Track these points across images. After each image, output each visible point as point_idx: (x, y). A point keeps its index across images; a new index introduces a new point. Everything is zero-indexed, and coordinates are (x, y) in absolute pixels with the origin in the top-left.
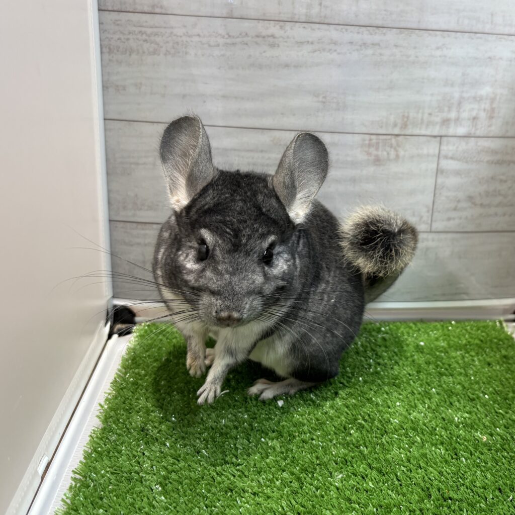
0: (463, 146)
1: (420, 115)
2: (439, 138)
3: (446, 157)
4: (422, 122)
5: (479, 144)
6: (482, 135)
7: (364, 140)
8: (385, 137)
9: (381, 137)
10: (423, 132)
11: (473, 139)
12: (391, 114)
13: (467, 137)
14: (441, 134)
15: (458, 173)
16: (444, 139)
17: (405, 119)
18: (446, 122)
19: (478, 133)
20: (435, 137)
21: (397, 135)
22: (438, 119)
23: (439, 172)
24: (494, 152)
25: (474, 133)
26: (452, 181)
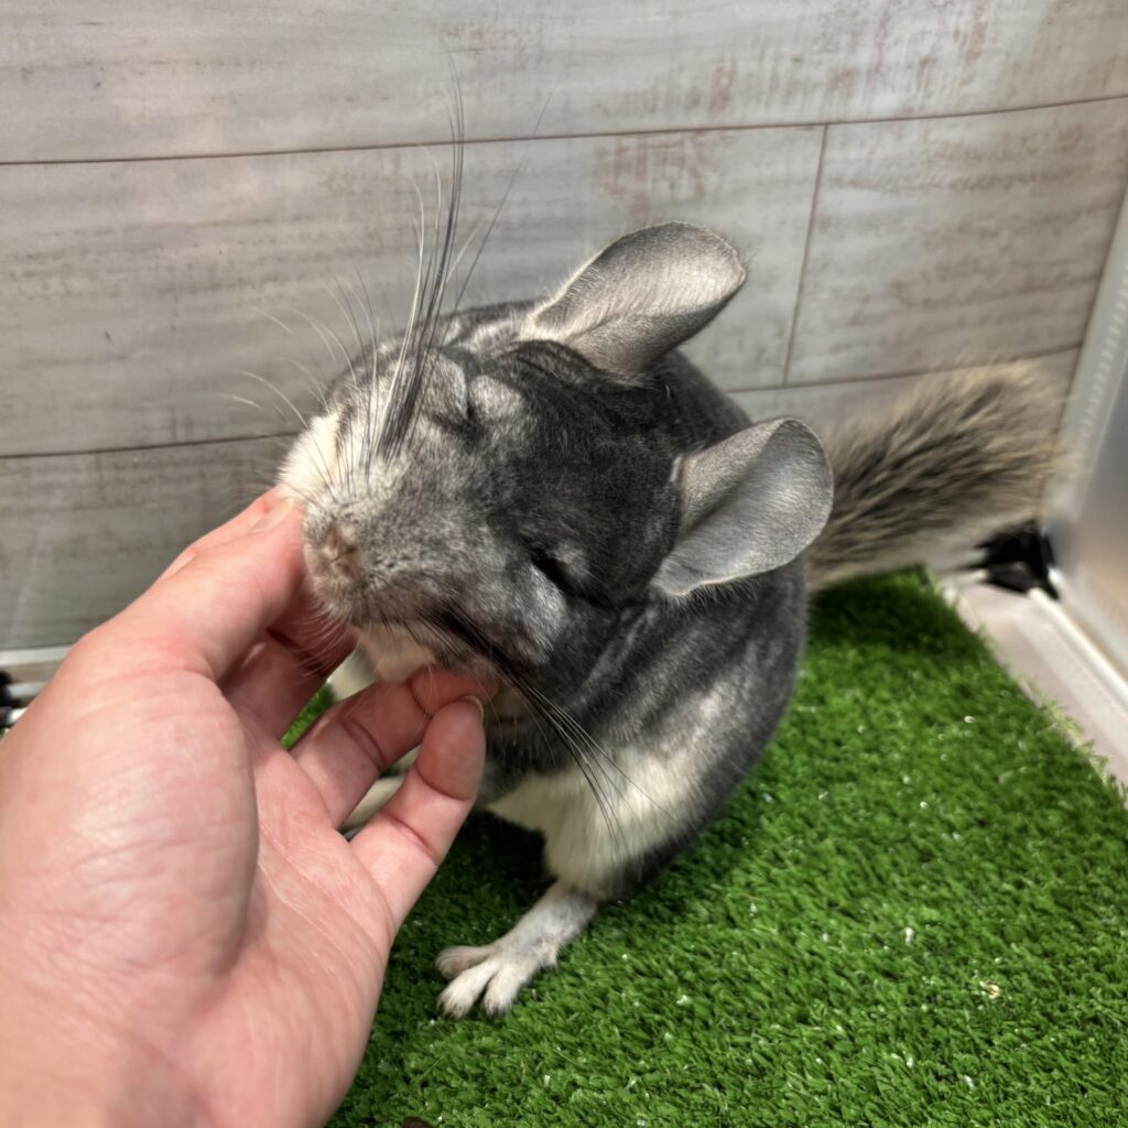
0: (887, 145)
1: (768, 65)
2: (819, 131)
3: (838, 182)
4: (774, 86)
5: (933, 136)
6: (941, 110)
7: (601, 153)
8: (663, 138)
9: (651, 140)
10: (775, 115)
11: (916, 123)
12: (681, 69)
13: (901, 118)
14: (825, 118)
15: (869, 223)
16: (835, 131)
17: (725, 82)
18: (843, 80)
19: (933, 105)
20: (810, 126)
21: (700, 131)
22: (821, 74)
23: (817, 223)
24: (972, 156)
25: (922, 107)
26: (854, 246)
